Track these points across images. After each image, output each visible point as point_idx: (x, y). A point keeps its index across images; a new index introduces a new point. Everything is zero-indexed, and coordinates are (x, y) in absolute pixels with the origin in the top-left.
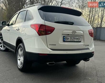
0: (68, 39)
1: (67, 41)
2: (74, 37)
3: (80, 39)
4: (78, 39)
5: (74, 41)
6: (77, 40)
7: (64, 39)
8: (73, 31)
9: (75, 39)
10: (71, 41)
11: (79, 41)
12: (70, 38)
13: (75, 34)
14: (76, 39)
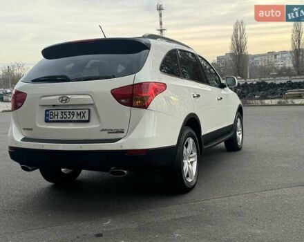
0: (56, 117)
1: (53, 119)
2: (71, 111)
3: (86, 115)
4: (82, 115)
5: (71, 119)
6: (79, 117)
7: (46, 115)
8: (62, 97)
9: (72, 116)
10: (63, 119)
11: (84, 119)
12: (60, 114)
14: (76, 114)
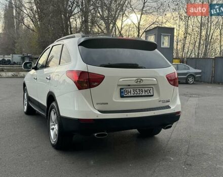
0: (129, 93)
1: (127, 95)
2: (141, 89)
3: (151, 91)
4: (148, 92)
5: (140, 95)
6: (146, 93)
7: (121, 92)
9: (141, 93)
10: (135, 95)
11: (150, 94)
12: (132, 91)
13: (141, 84)
14: (144, 91)
